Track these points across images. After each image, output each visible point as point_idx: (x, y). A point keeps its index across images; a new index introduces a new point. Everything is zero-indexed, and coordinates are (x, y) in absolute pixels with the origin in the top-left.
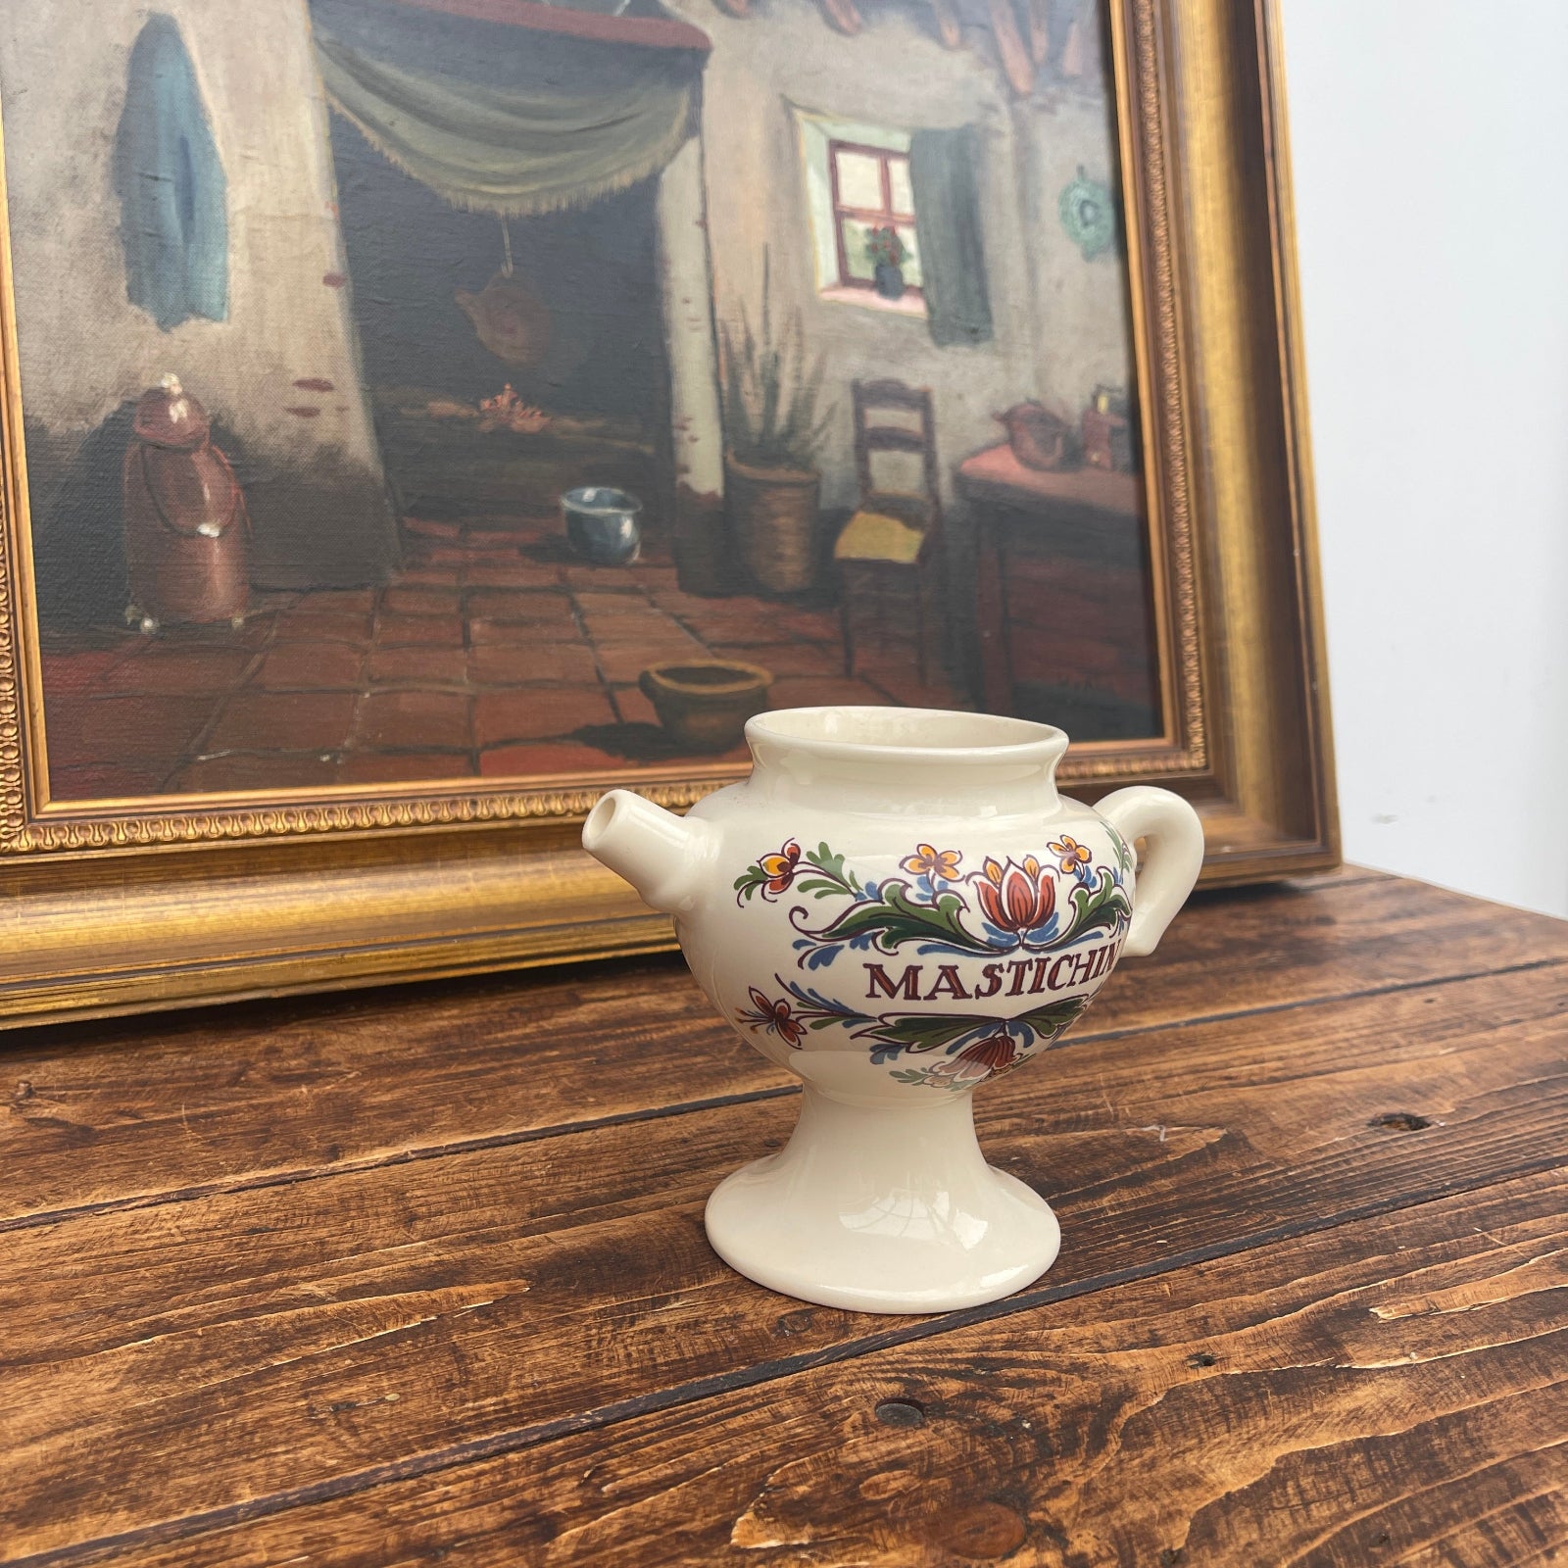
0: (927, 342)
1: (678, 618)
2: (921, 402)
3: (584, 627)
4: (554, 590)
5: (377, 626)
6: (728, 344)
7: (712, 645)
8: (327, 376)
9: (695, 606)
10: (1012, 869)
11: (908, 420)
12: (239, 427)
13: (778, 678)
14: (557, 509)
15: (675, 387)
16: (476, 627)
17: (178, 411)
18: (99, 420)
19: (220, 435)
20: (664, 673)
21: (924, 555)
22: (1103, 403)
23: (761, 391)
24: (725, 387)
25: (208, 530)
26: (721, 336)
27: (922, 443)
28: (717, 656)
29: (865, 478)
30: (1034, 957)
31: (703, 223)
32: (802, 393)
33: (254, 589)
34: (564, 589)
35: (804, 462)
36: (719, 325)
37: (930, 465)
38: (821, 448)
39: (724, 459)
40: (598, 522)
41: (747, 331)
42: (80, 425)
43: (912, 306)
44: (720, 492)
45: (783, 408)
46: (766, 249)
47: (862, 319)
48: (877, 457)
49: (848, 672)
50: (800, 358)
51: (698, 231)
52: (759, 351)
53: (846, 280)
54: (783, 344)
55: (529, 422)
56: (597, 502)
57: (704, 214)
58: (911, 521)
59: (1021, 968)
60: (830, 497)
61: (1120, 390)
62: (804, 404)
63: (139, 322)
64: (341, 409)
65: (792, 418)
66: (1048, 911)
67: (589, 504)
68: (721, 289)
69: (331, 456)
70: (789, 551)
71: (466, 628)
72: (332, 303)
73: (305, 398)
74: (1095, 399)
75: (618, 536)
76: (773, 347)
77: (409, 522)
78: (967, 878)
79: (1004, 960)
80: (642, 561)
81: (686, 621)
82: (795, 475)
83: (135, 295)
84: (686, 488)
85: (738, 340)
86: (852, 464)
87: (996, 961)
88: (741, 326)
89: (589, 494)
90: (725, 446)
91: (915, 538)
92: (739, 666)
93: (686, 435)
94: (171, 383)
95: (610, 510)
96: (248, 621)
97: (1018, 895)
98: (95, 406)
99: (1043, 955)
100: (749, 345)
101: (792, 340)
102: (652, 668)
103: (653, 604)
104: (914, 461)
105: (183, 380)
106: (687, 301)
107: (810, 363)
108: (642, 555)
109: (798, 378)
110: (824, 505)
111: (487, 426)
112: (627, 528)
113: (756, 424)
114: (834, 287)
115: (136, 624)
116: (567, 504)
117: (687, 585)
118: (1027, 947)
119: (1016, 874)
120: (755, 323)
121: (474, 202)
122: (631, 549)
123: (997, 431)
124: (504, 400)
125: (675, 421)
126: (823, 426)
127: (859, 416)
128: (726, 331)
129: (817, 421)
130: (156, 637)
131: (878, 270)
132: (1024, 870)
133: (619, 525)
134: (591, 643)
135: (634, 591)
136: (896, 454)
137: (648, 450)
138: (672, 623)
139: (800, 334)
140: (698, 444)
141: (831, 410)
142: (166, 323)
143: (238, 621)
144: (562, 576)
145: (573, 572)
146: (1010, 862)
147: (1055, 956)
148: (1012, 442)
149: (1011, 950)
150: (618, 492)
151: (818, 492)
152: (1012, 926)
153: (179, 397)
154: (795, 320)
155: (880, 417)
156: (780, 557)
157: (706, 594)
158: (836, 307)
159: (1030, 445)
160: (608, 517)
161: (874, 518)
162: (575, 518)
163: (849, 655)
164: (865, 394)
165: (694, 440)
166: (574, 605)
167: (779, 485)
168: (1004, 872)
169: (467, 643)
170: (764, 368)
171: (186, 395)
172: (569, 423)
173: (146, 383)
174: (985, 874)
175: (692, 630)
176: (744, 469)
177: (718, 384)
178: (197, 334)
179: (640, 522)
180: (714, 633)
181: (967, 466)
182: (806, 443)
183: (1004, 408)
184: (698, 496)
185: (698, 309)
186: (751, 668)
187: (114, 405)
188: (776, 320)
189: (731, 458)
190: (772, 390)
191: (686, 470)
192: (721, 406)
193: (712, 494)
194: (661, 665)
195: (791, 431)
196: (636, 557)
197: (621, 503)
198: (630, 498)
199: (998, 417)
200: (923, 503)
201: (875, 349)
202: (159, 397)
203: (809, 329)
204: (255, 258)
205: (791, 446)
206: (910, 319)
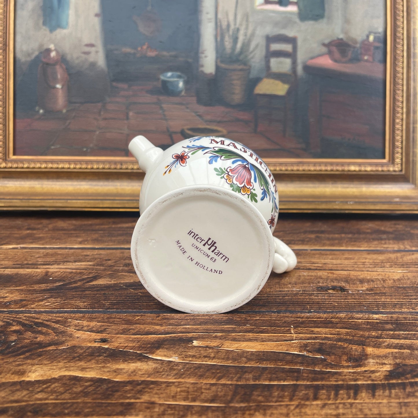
0: (297, 20)
1: (196, 112)
2: (293, 41)
3: (164, 115)
4: (156, 104)
5: (102, 113)
6: (221, 26)
7: (206, 121)
8: (93, 42)
9: (202, 109)
11: (287, 47)
12: (69, 57)
13: (229, 133)
14: (159, 79)
15: (201, 41)
16: (131, 114)
17: (53, 54)
18: (33, 56)
19: (63, 59)
20: (189, 130)
21: (289, 92)
22: (371, 38)
23: (231, 41)
24: (219, 39)
25: (59, 86)
26: (219, 24)
27: (292, 55)
28: (208, 125)
29: (268, 67)
32: (246, 41)
33: (69, 102)
34: (159, 103)
35: (245, 63)
36: (218, 21)
37: (294, 63)
38: (252, 58)
39: (216, 62)
40: (171, 83)
41: (228, 21)
42: (29, 59)
43: (293, 9)
44: (214, 73)
45: (239, 45)
47: (271, 14)
48: (274, 62)
49: (255, 131)
50: (247, 28)
52: (232, 27)
53: (267, 2)
54: (241, 25)
55: (152, 53)
56: (172, 77)
58: (284, 82)
60: (254, 74)
61: (379, 33)
62: (246, 44)
63: (45, 30)
64: (97, 52)
65: (242, 48)
67: (169, 77)
68: (220, 9)
69: (93, 65)
70: (237, 91)
71: (127, 114)
72: (96, 22)
73: (87, 49)
74: (368, 37)
75: (178, 86)
76: (237, 26)
77: (114, 84)
80: (185, 95)
81: (198, 114)
82: (241, 67)
83: (44, 23)
84: (202, 72)
85: (224, 24)
86: (263, 63)
88: (226, 20)
89: (169, 74)
90: (217, 58)
91: (286, 87)
93: (203, 55)
94: (52, 47)
95: (176, 79)
96: (68, 111)
98: (32, 53)
100: (228, 26)
101: (244, 23)
102: (185, 128)
103: (187, 108)
104: (288, 61)
105: (55, 46)
106: (207, 13)
107: (250, 32)
108: (185, 93)
109: (246, 35)
110: (251, 76)
111: (138, 55)
112: (181, 84)
113: (228, 51)
114: (262, 5)
115: (38, 111)
116: (162, 77)
117: (199, 101)
120: (231, 18)
122: (181, 91)
123: (324, 50)
124: (145, 47)
125: (200, 51)
126: (253, 51)
127: (268, 47)
128: (220, 22)
129: (251, 49)
130: (43, 115)
133: (178, 83)
134: (166, 120)
135: (181, 104)
136: (282, 59)
137: (190, 60)
138: (193, 114)
139: (248, 21)
140: (207, 58)
141: (257, 46)
142: (52, 30)
143: (64, 111)
144: (159, 100)
145: (161, 98)
148: (330, 53)
150: (179, 73)
151: (249, 73)
153: (53, 51)
154: (246, 17)
155: (275, 47)
156: (234, 93)
157: (206, 105)
158: (262, 11)
159: (337, 55)
160: (175, 81)
161: (271, 81)
162: (164, 83)
163: (256, 126)
164: (270, 39)
165: (206, 57)
166: (161, 108)
167: (234, 70)
169: (128, 118)
170: (233, 33)
171: (56, 50)
172: (165, 53)
173: (45, 47)
175: (200, 116)
176: (223, 65)
177: (216, 39)
178: (60, 33)
179: (186, 83)
180: (208, 117)
181: (309, 63)
182: (247, 56)
183: (327, 42)
184: (206, 74)
185: (212, 15)
186: (220, 129)
187: (36, 53)
188: (239, 17)
189: (218, 62)
190: (235, 40)
191: (202, 66)
192: (217, 45)
193: (211, 74)
194: (188, 127)
195: (241, 53)
196: (183, 93)
197: (179, 77)
198: (183, 75)
199: (324, 45)
200: (290, 75)
201: (276, 24)
202: (49, 51)
203: (251, 19)
204: (77, 11)
205: (241, 57)
206: (291, 13)
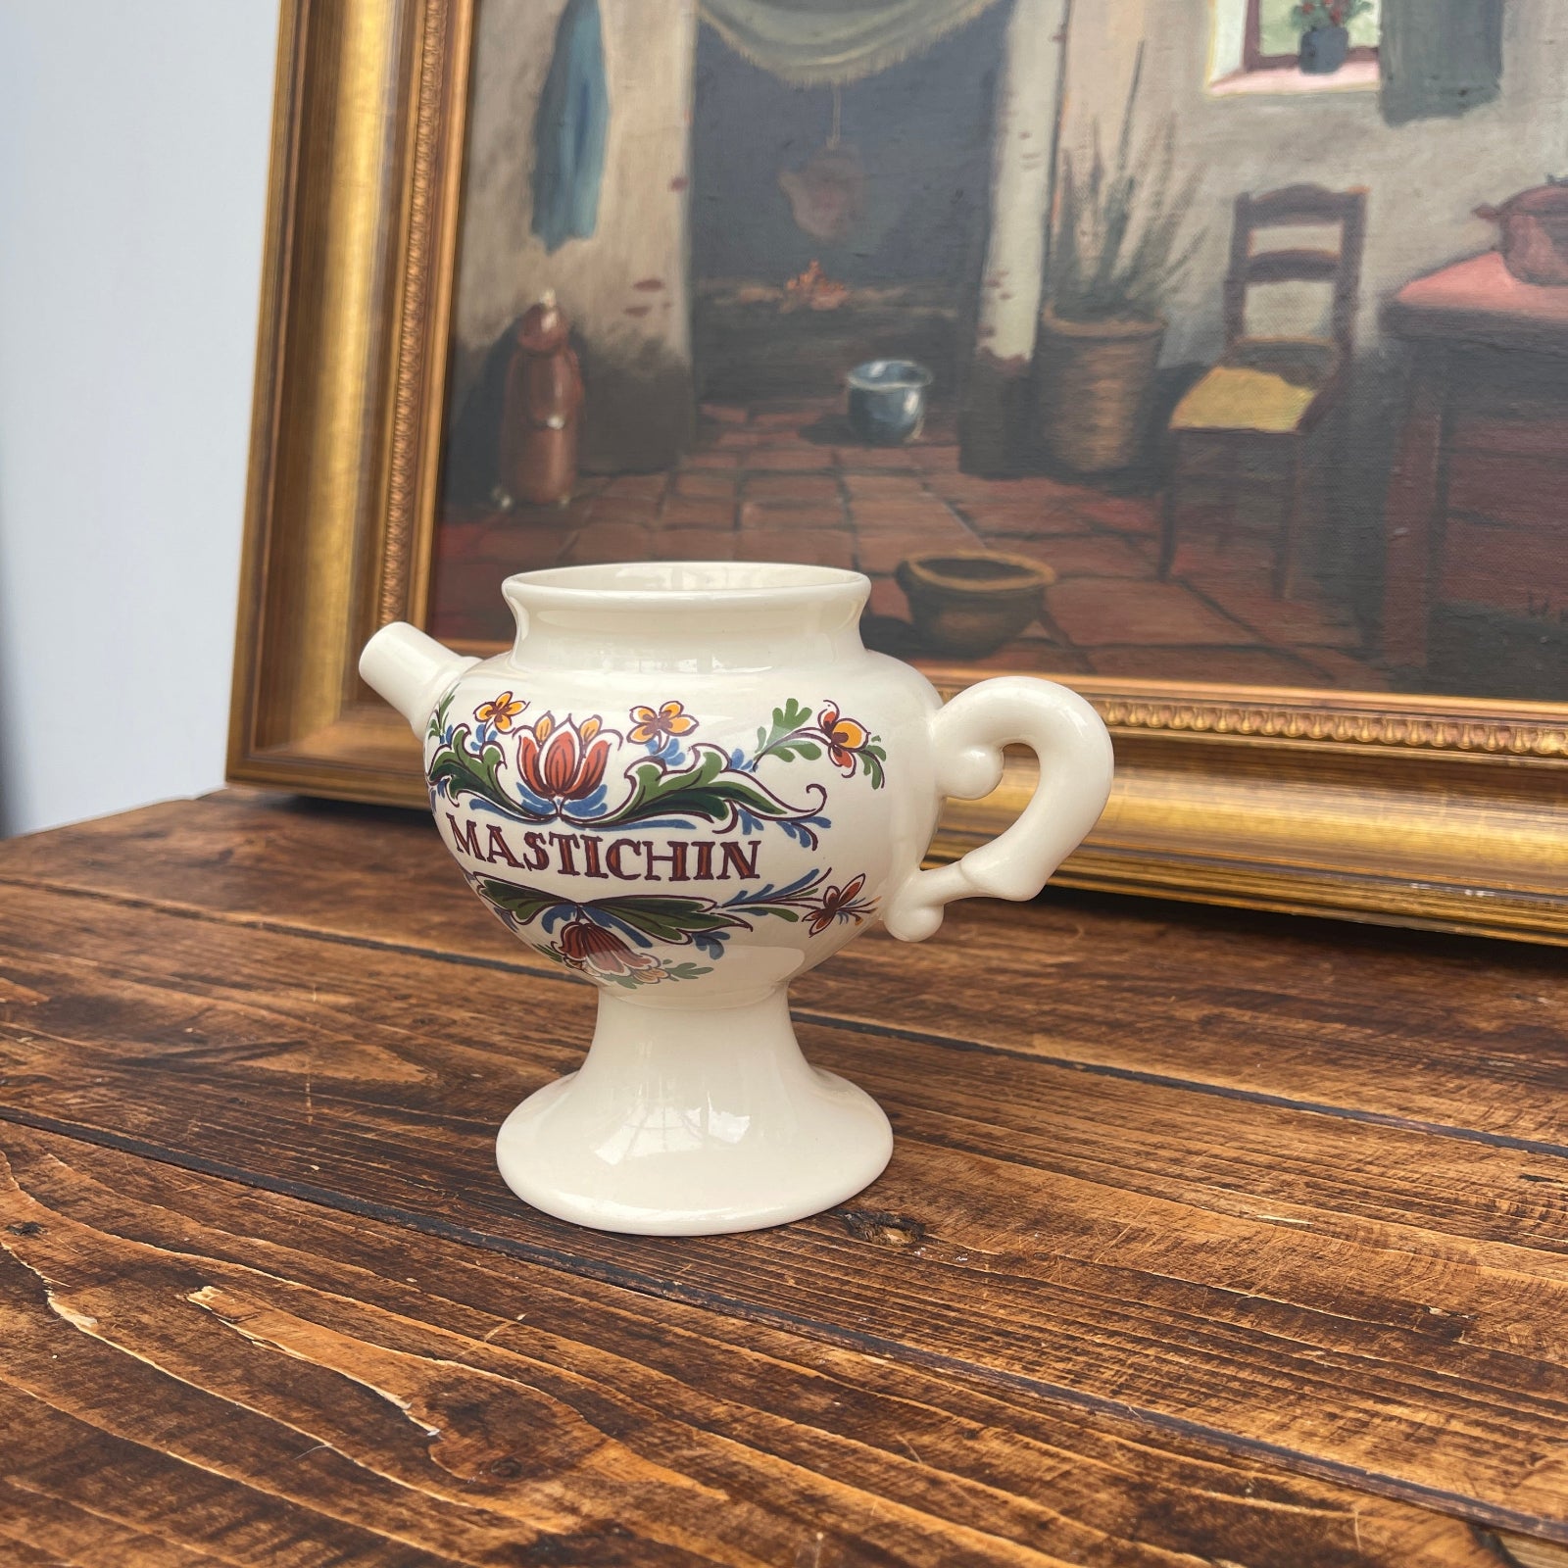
0: (1376, 122)
1: (951, 503)
2: (1348, 210)
3: (849, 512)
4: (826, 473)
5: (666, 508)
6: (1069, 179)
7: (985, 534)
8: (660, 275)
9: (975, 489)
10: (567, 728)
11: (1324, 237)
12: (589, 330)
13: (1062, 577)
14: (842, 386)
15: (994, 238)
16: (748, 510)
17: (549, 321)
18: (498, 334)
19: (573, 338)
20: (924, 564)
21: (1310, 420)
23: (1102, 229)
24: (1056, 229)
25: (556, 422)
26: (1061, 169)
27: (1340, 270)
28: (989, 547)
29: (1234, 321)
30: (578, 833)
31: (1062, 38)
32: (1161, 221)
33: (581, 471)
34: (834, 471)
35: (1146, 310)
36: (1061, 157)
37: (1345, 299)
38: (1175, 290)
39: (1040, 315)
40: (882, 398)
41: (1097, 157)
42: (488, 341)
43: (1361, 76)
44: (1028, 356)
45: (1129, 244)
46: (1142, 48)
47: (1269, 110)
48: (1259, 300)
49: (1162, 574)
50: (1164, 178)
51: (1055, 47)
52: (1110, 176)
53: (1254, 61)
54: (1143, 165)
55: (828, 299)
56: (885, 376)
57: (1065, 27)
58: (1293, 378)
59: (566, 843)
60: (1174, 353)
62: (1158, 239)
63: (535, 245)
64: (667, 305)
65: (1139, 256)
66: (592, 782)
67: (877, 380)
68: (1072, 110)
69: (652, 349)
70: (1106, 421)
71: (737, 510)
72: (672, 208)
73: (640, 298)
75: (901, 410)
76: (1128, 172)
77: (708, 409)
78: (515, 731)
79: (544, 830)
80: (923, 439)
81: (961, 506)
82: (1132, 327)
83: (536, 226)
84: (988, 353)
85: (1082, 171)
86: (1218, 306)
87: (536, 829)
88: (1089, 152)
89: (878, 368)
90: (1044, 297)
91: (1303, 397)
92: (1014, 559)
93: (996, 293)
94: (548, 298)
95: (897, 385)
96: (573, 501)
97: (558, 756)
98: (498, 323)
99: (588, 832)
100: (1097, 173)
101: (1158, 156)
102: (913, 557)
103: (926, 487)
104: (1318, 294)
105: (558, 295)
106: (1025, 136)
107: (1175, 188)
108: (924, 433)
109: (1158, 204)
110: (1164, 362)
111: (786, 308)
112: (912, 403)
113: (1088, 269)
114: (1235, 75)
115: (499, 503)
116: (854, 381)
117: (969, 465)
118: (566, 819)
119: (567, 734)
120: (1109, 143)
121: (812, 78)
122: (911, 428)
123: (1485, 233)
124: (807, 278)
125: (986, 278)
126: (1181, 263)
127: (1240, 240)
128: (1068, 163)
129: (1174, 256)
130: (510, 513)
131: (1306, 41)
132: (577, 731)
133: (904, 399)
134: (853, 529)
135: (907, 472)
136: (1294, 287)
137: (950, 314)
138: (944, 508)
139: (1169, 148)
140: (1010, 301)
141: (1197, 242)
142: (552, 245)
143: (565, 501)
144: (836, 459)
145: (846, 452)
146: (569, 720)
147: (609, 838)
148: (1506, 247)
149: (549, 819)
150: (908, 364)
151: (1159, 346)
152: (547, 790)
153: (552, 310)
154: (1167, 132)
155: (1270, 239)
156: (1092, 430)
157: (989, 476)
158: (1230, 103)
159: (1540, 250)
160: (892, 393)
161: (1243, 375)
162: (860, 397)
163: (1168, 553)
164: (1250, 212)
165: (1005, 297)
166: (842, 488)
167: (1103, 341)
168: (554, 730)
169: (737, 525)
170: (1112, 200)
171: (558, 308)
172: (870, 294)
173: (531, 301)
174: (533, 730)
175: (964, 516)
176: (1064, 326)
177: (1047, 228)
178: (578, 249)
179: (929, 397)
180: (992, 521)
181: (1415, 293)
182: (1152, 286)
183: (1496, 200)
184: (1000, 361)
185: (1039, 141)
186: (1029, 563)
187: (507, 322)
188: (1139, 138)
189: (1048, 313)
190: (1118, 226)
191: (991, 332)
192: (1047, 254)
193: (1019, 358)
194: (924, 555)
195: (1134, 273)
196: (916, 435)
197: (910, 376)
198: (921, 370)
199: (1484, 213)
200: (1321, 350)
201: (1283, 147)
202: (538, 311)
203: (1183, 139)
204: (622, 175)
205: (1132, 292)
206: (1351, 95)
